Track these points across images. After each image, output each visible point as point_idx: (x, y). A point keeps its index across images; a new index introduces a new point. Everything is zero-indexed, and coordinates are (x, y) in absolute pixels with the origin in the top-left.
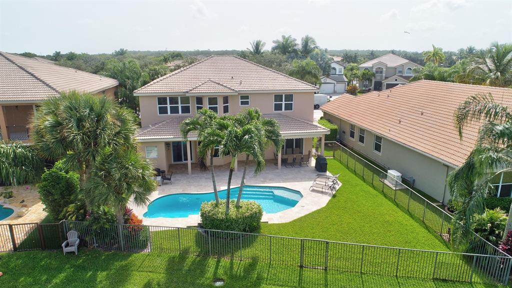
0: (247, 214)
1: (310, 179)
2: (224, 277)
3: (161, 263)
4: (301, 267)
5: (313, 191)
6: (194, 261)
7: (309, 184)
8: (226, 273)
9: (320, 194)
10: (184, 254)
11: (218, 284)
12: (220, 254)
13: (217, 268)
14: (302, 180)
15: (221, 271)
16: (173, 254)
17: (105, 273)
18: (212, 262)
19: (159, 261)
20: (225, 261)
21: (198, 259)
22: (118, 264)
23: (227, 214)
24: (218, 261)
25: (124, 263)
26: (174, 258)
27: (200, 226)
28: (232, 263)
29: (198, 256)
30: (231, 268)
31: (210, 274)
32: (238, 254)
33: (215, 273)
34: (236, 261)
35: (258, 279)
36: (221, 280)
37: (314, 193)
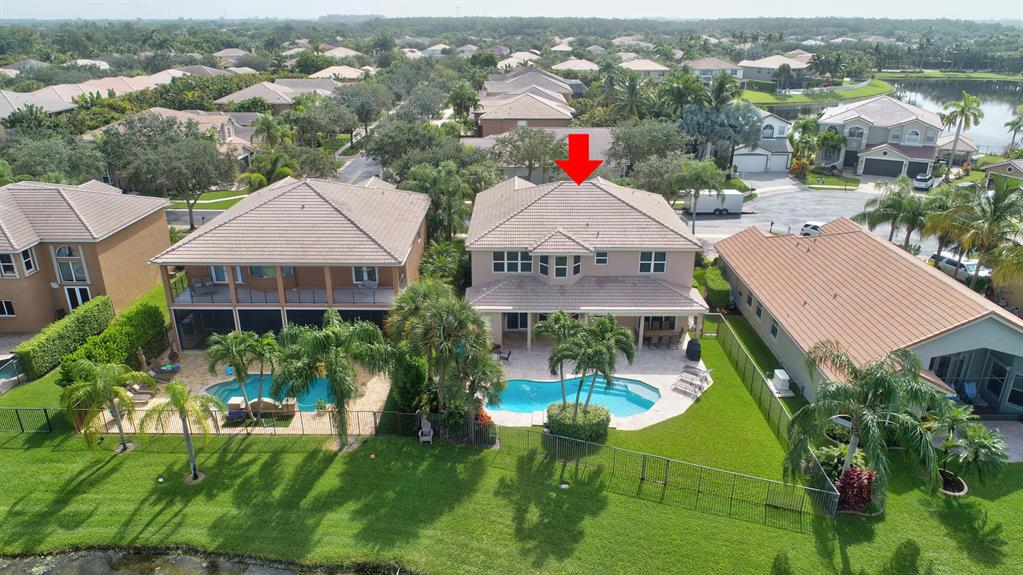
0: (595, 421)
1: (675, 372)
2: (570, 481)
3: (511, 461)
4: (643, 479)
5: (675, 390)
6: (541, 463)
7: (673, 379)
8: (571, 477)
9: (682, 396)
10: (532, 455)
11: (564, 486)
12: (566, 459)
13: (563, 471)
14: (665, 371)
15: (566, 475)
16: (520, 454)
17: (462, 465)
18: (558, 465)
19: (509, 459)
20: (571, 466)
21: (546, 461)
22: (472, 458)
23: (574, 420)
24: (564, 466)
25: (477, 457)
26: (523, 457)
27: (546, 426)
28: (577, 469)
29: (546, 458)
30: (576, 473)
31: (557, 477)
32: (583, 460)
33: (561, 477)
34: (581, 466)
35: (600, 486)
36: (567, 483)
37: (675, 394)
